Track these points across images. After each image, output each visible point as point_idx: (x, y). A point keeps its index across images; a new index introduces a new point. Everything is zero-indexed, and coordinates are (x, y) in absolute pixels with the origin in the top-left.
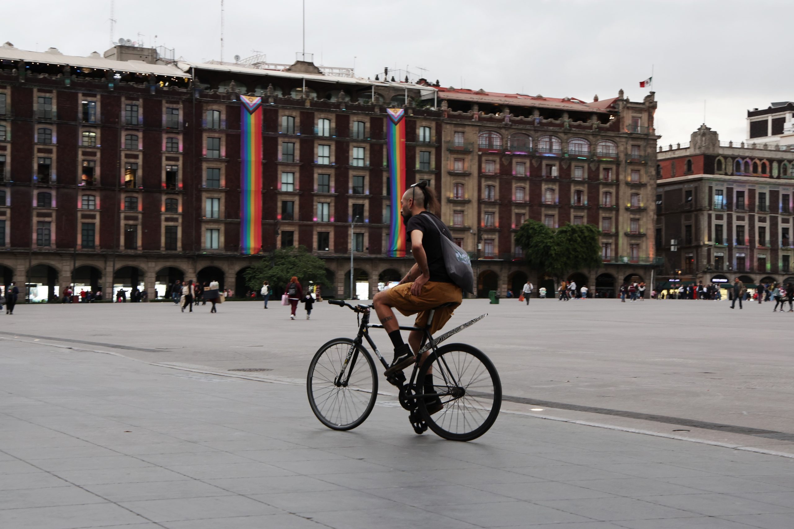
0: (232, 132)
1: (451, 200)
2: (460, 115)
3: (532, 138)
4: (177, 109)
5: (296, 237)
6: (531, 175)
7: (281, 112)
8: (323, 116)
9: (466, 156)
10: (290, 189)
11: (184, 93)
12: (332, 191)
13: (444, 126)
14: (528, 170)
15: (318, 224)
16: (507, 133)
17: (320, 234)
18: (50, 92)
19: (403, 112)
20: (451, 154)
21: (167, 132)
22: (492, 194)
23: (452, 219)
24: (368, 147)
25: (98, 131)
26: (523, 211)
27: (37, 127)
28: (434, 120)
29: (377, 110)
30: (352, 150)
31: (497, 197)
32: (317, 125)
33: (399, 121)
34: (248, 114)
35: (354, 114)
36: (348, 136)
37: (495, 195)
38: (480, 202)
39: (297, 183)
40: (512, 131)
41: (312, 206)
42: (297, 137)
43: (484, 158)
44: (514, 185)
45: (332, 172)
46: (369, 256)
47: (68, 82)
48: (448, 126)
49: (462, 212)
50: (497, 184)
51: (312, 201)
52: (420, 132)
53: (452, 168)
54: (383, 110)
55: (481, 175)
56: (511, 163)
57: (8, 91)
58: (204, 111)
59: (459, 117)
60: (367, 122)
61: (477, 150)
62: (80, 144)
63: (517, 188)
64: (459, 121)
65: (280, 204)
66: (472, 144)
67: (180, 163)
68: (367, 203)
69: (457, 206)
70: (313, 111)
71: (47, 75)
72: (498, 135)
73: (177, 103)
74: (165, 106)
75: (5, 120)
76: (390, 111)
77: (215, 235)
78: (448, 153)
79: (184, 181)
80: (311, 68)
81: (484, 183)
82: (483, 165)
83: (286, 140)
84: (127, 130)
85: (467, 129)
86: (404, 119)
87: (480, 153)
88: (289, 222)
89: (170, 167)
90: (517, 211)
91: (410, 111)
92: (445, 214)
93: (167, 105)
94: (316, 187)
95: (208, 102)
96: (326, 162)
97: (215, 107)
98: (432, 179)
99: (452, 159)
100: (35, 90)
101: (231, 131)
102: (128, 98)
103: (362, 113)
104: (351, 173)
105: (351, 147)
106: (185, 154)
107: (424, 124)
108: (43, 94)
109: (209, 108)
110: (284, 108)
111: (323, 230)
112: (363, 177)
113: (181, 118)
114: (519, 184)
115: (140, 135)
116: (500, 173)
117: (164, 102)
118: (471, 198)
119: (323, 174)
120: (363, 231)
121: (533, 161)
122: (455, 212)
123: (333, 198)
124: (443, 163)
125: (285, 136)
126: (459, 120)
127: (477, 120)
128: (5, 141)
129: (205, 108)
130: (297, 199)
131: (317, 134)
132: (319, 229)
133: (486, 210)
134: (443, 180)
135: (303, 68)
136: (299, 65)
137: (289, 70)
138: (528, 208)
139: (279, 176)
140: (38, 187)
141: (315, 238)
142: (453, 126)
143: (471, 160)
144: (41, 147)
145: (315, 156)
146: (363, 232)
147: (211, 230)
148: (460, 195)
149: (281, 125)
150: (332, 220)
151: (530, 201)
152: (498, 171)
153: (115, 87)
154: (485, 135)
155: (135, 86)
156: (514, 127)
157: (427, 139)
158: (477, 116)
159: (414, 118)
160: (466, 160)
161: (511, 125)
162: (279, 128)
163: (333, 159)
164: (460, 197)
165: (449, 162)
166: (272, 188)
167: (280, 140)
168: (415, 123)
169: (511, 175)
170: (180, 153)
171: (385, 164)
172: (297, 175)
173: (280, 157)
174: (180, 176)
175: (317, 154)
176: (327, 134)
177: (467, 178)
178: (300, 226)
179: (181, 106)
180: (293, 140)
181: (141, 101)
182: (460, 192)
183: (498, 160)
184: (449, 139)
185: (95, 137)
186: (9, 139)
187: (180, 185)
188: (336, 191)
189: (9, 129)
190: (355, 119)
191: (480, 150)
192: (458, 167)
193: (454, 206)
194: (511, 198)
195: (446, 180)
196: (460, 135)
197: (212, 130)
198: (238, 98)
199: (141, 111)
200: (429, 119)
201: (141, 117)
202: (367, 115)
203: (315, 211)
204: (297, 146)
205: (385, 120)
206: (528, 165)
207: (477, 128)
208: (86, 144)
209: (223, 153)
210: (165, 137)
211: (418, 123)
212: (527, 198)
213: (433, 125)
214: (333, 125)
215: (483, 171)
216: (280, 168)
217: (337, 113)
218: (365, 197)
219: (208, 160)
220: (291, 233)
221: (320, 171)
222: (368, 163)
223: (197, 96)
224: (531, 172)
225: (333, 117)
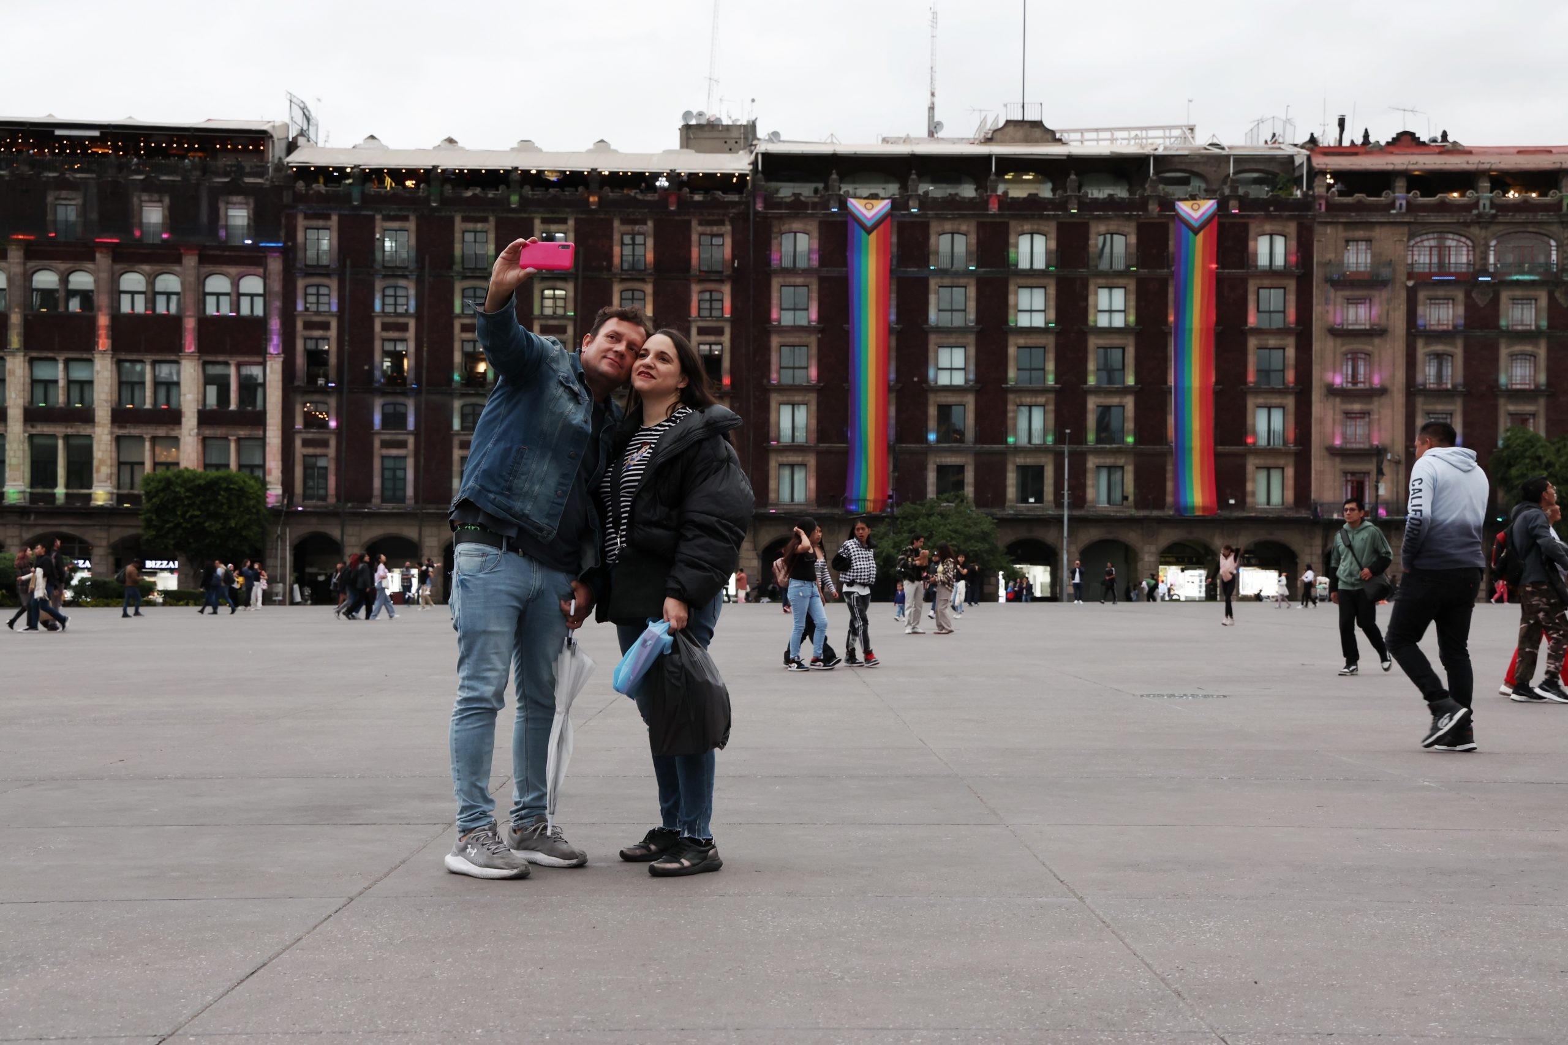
0: (833, 272)
1: (1337, 390)
2: (1360, 202)
3: (1555, 240)
4: (722, 235)
5: (969, 476)
6: (1550, 326)
7: (934, 227)
8: (1027, 227)
9: (1376, 293)
10: (959, 379)
11: (733, 204)
12: (1051, 380)
13: (1318, 229)
14: (1544, 314)
15: (1017, 450)
16: (1483, 233)
17: (1023, 470)
18: (484, 220)
19: (1215, 206)
20: (1336, 290)
21: (700, 281)
22: (1448, 371)
23: (1338, 430)
24: (1132, 285)
25: (571, 286)
26: (1529, 408)
27: (458, 286)
28: (1290, 218)
29: (1154, 208)
30: (1096, 294)
31: (1460, 379)
32: (1016, 246)
33: (1202, 227)
34: (864, 233)
35: (1099, 218)
36: (1086, 265)
37: (1453, 374)
38: (1412, 390)
39: (972, 367)
40: (1501, 228)
41: (1005, 412)
42: (968, 274)
43: (1422, 295)
44: (1504, 351)
45: (1050, 341)
46: (1133, 512)
47: (514, 199)
48: (1329, 230)
49: (1364, 414)
50: (1458, 350)
51: (1005, 403)
52: (1262, 246)
53: (1338, 321)
54: (1168, 205)
55: (1414, 332)
56: (1495, 302)
57: (412, 225)
58: (773, 236)
59: (1359, 207)
60: (1129, 233)
61: (1404, 278)
62: (537, 311)
63: (1513, 356)
64: (1354, 217)
65: (932, 411)
66: (1390, 263)
67: (726, 338)
68: (1129, 402)
69: (1352, 403)
70: (1007, 220)
71: (478, 190)
72: (1463, 239)
73: (721, 223)
74: (696, 229)
75: (405, 277)
76: (1185, 208)
77: (799, 476)
78: (1328, 286)
79: (733, 373)
80: (1038, 133)
81: (1421, 349)
82: (1420, 310)
83: (947, 281)
84: (623, 280)
85: (1377, 233)
86: (1216, 220)
87: (1410, 283)
88: (951, 447)
89: (707, 347)
90: (1512, 408)
91: (1233, 203)
92: (1321, 421)
93: (700, 229)
94: (1012, 373)
95: (781, 218)
96: (1039, 321)
97: (796, 225)
98: (1287, 345)
99: (1339, 300)
100: (458, 219)
101: (825, 271)
102: (624, 222)
103: (1118, 217)
104: (1093, 342)
105: (1092, 288)
106: (735, 321)
107: (1268, 228)
108: (471, 226)
109: (785, 228)
110: (941, 218)
111: (1030, 461)
112: (1124, 349)
113: (728, 251)
114: (1517, 348)
115: (649, 288)
116: (1466, 325)
117: (694, 223)
118: (1388, 384)
119: (1030, 347)
120: (1121, 461)
121: (1557, 295)
122: (1348, 415)
123: (1052, 396)
124: (1317, 310)
125: (942, 272)
126: (1353, 214)
127: (1404, 210)
128: (406, 314)
129: (775, 230)
130: (970, 400)
131: (1017, 265)
132: (1020, 460)
133: (1430, 408)
134: (1316, 346)
135: (1020, 133)
136: (1010, 129)
137: (988, 140)
138: (1542, 402)
139: (931, 355)
140: (463, 395)
141: (1012, 478)
142: (1340, 228)
143: (1389, 301)
144: (467, 321)
145: (1011, 312)
146: (1121, 464)
147: (792, 466)
148: (1361, 378)
149: (937, 253)
150: (1050, 439)
151: (1549, 383)
152: (1461, 321)
153: (601, 202)
154: (1426, 243)
155: (640, 197)
156: (1501, 219)
157: (1279, 261)
158: (1404, 203)
159: (1242, 217)
160: (1376, 301)
161: (1494, 216)
162: (932, 258)
163: (1052, 315)
164: (1364, 382)
165: (1331, 308)
166: (916, 379)
167: (933, 283)
168: (1245, 228)
169: (1498, 327)
170: (726, 320)
171: (1171, 319)
172: (972, 351)
173: (933, 316)
174: (726, 364)
175: (1016, 305)
176: (1040, 264)
177: (1377, 341)
178: (977, 454)
179: (728, 228)
180: (963, 281)
181: (650, 224)
182: (1361, 370)
183: (1460, 296)
184: (1331, 256)
185: (565, 299)
186: (412, 310)
187: (726, 380)
188: (1057, 381)
189: (412, 292)
190: (1102, 228)
191: (1410, 276)
192: (1359, 316)
193: (1343, 402)
194: (1497, 380)
195: (1322, 346)
196: (1362, 246)
197: (792, 271)
198: (843, 204)
199: (650, 242)
200: (1280, 217)
201: (650, 257)
202: (1129, 218)
203: (1010, 423)
204: (972, 292)
205: (1172, 226)
206: (1544, 301)
207: (1405, 230)
208: (548, 311)
209: (814, 315)
210: (695, 288)
211: (1253, 229)
212: (1542, 378)
213: (1292, 228)
214: (1053, 245)
215: (1420, 322)
216: (933, 339)
217: (1060, 220)
218: (1125, 391)
219: (782, 330)
220: (961, 469)
221: (1021, 341)
222: (1132, 319)
223: (759, 207)
224: (1550, 318)
225: (1052, 228)
